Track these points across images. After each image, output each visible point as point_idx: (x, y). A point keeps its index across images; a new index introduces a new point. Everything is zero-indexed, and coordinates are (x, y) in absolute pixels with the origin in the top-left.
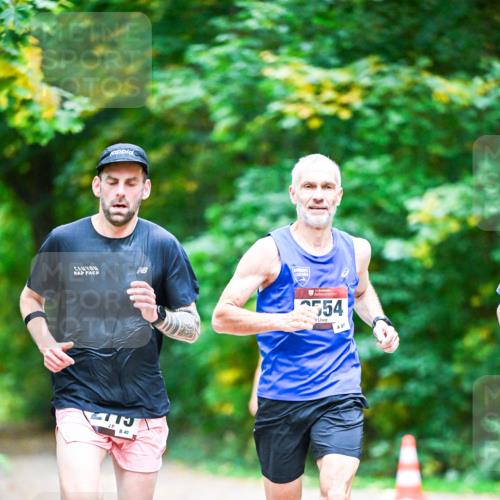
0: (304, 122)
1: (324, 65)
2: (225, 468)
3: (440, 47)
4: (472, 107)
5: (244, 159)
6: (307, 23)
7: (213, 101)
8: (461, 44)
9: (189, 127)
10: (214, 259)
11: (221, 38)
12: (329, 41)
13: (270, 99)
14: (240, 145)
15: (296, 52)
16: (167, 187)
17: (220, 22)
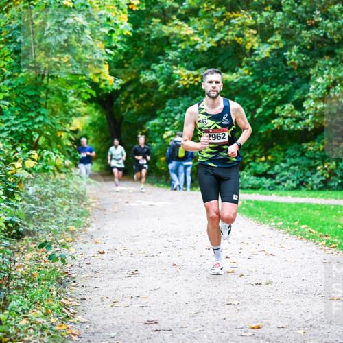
0: (185, 86)
1: (190, 69)
2: (162, 185)
3: (223, 65)
4: (232, 81)
5: (168, 97)
6: (186, 57)
7: (158, 80)
8: (230, 64)
9: (151, 88)
10: (159, 125)
11: (161, 62)
12: (192, 63)
13: (175, 79)
14: (166, 93)
15: (182, 66)
16: (145, 105)
17: (161, 57)
